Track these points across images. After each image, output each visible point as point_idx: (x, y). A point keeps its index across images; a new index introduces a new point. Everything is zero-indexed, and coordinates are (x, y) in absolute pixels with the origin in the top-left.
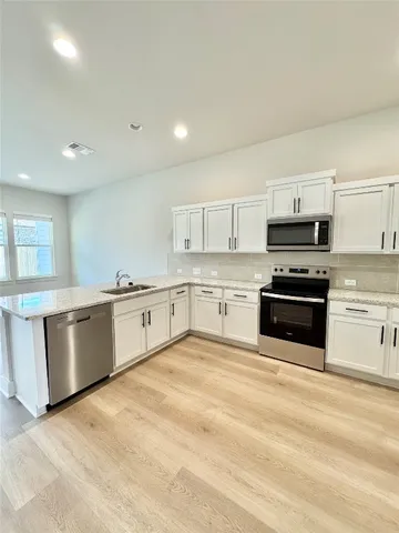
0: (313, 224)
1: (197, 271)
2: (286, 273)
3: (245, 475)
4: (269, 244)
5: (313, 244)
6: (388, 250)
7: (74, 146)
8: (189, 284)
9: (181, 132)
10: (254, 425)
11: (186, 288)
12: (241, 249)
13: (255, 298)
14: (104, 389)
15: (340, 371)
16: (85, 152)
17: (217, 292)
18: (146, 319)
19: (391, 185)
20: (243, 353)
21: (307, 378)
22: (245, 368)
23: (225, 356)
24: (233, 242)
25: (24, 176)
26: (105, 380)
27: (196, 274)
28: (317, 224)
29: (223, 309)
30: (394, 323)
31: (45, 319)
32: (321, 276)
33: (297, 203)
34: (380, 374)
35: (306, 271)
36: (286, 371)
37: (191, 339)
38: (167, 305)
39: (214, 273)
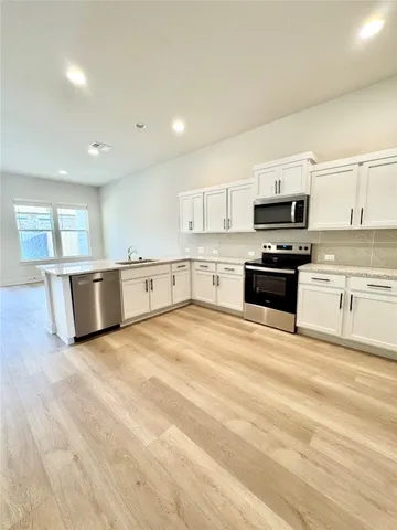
0: (290, 203)
1: (201, 250)
2: (274, 250)
3: (193, 383)
4: (255, 223)
5: (291, 222)
6: (356, 226)
7: (96, 145)
8: (190, 260)
9: (179, 126)
10: (215, 360)
11: (187, 263)
12: (234, 229)
13: (240, 271)
14: (115, 334)
15: (309, 334)
16: (105, 149)
17: (212, 267)
18: (149, 285)
19: (361, 164)
20: (229, 318)
21: (277, 337)
22: (228, 327)
23: (214, 319)
24: (228, 222)
25: (62, 172)
26: (116, 328)
27: (201, 252)
28: (294, 203)
29: (216, 281)
30: (353, 290)
31: (70, 277)
32: (303, 252)
33: (278, 184)
34: (339, 335)
35: (289, 248)
36: (260, 332)
37: (193, 307)
38: (169, 276)
39: (215, 252)
